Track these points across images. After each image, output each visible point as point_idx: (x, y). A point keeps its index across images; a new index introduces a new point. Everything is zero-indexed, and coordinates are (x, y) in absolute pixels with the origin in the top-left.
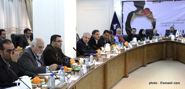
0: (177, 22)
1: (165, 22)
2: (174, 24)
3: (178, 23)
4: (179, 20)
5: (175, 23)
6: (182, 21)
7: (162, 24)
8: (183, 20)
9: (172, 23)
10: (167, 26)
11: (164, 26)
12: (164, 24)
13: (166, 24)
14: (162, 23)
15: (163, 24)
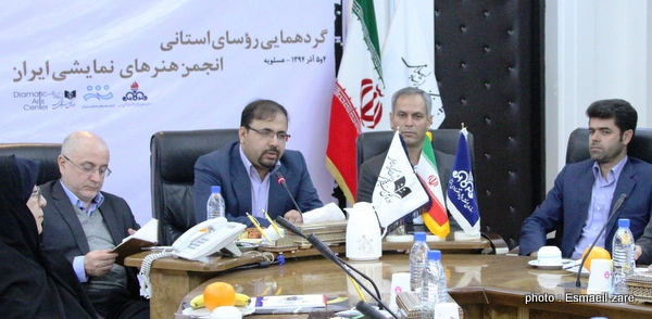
0: (169, 57)
1: (60, 57)
2: (136, 77)
3: (174, 67)
4: (181, 39)
5: (146, 67)
6: (206, 54)
7: (24, 85)
8: (215, 38)
9: (121, 66)
10: (79, 99)
11: (49, 100)
12: (47, 83)
13: (71, 83)
14: (33, 66)
15: (38, 85)
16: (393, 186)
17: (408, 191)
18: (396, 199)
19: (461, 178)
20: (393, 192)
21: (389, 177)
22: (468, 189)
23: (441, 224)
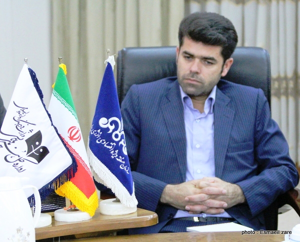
16: (25, 147)
17: (45, 151)
18: (30, 165)
19: (112, 128)
20: (24, 155)
21: (17, 133)
22: (122, 143)
23: (88, 195)
